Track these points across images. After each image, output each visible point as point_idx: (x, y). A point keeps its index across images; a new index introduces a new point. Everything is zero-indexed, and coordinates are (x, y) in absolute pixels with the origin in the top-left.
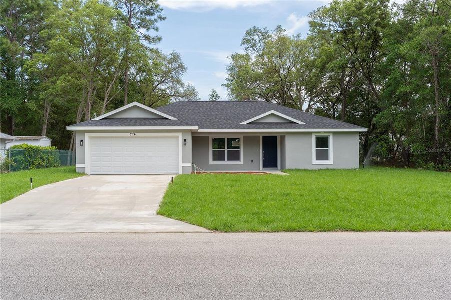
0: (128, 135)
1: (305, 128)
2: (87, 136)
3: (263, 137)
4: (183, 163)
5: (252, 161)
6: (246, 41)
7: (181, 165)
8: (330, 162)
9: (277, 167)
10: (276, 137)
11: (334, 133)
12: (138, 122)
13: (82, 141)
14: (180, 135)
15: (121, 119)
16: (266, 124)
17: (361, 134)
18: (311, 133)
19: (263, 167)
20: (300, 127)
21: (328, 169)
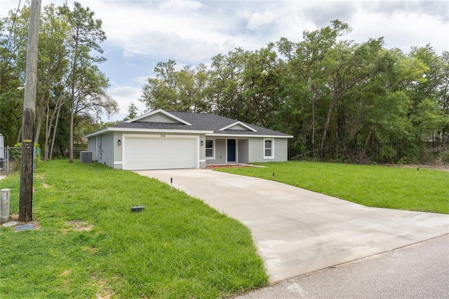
0: (159, 136)
1: (258, 134)
2: (124, 136)
3: (228, 140)
4: (200, 159)
5: (221, 157)
6: (157, 70)
7: (199, 161)
8: (272, 157)
9: (235, 161)
10: (235, 140)
11: (275, 138)
12: (160, 125)
13: (119, 141)
14: (198, 137)
15: (147, 122)
16: (235, 130)
17: (289, 140)
18: (263, 138)
19: (228, 161)
20: (255, 133)
21: (272, 162)
